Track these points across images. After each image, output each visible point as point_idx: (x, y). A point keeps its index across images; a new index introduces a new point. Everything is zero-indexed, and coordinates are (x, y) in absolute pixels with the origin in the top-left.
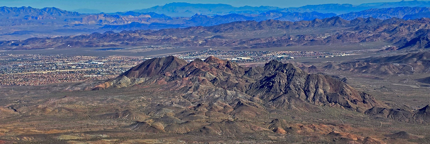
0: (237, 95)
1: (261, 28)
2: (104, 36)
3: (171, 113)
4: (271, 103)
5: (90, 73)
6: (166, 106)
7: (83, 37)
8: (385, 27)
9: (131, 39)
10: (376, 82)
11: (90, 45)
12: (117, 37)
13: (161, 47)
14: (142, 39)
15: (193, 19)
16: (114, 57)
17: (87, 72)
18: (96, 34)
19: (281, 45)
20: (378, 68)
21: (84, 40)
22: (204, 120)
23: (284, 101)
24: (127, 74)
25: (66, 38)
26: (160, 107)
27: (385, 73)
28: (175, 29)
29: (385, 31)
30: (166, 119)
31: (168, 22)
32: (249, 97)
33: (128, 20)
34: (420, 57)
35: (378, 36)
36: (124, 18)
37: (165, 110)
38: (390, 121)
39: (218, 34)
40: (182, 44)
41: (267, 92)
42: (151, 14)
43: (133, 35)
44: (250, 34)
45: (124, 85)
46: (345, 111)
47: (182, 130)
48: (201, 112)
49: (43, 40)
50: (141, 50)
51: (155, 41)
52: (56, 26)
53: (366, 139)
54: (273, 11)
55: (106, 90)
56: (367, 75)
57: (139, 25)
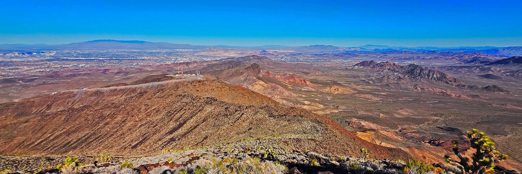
0: (398, 75)
1: (402, 53)
2: (346, 54)
3: (373, 78)
4: (412, 79)
5: (343, 64)
6: (372, 76)
7: (340, 54)
8: (457, 55)
9: (355, 55)
10: (456, 75)
11: (342, 56)
12: (350, 54)
13: (365, 58)
14: (358, 55)
15: (375, 50)
16: (349, 60)
17: (342, 64)
18: (343, 53)
19: (410, 59)
20: (457, 70)
21: (340, 55)
22: (386, 82)
23: (419, 78)
24: (356, 65)
25: (334, 54)
26: (370, 76)
27: (461, 72)
28: (369, 53)
29: (457, 56)
30: (372, 80)
31: (366, 51)
32: (403, 76)
33: (353, 49)
34: (478, 67)
35: (453, 58)
36: (352, 49)
37: (371, 77)
38: (468, 90)
39: (385, 55)
40: (372, 57)
41: (411, 75)
42: (360, 48)
43: (355, 54)
44: (398, 55)
45: (356, 68)
46: (445, 84)
47: (379, 84)
48: (385, 79)
49: (328, 54)
50: (358, 58)
51: (363, 56)
52: (331, 51)
53: (459, 96)
54: (405, 48)
55: (350, 70)
56: (451, 72)
57: (356, 51)
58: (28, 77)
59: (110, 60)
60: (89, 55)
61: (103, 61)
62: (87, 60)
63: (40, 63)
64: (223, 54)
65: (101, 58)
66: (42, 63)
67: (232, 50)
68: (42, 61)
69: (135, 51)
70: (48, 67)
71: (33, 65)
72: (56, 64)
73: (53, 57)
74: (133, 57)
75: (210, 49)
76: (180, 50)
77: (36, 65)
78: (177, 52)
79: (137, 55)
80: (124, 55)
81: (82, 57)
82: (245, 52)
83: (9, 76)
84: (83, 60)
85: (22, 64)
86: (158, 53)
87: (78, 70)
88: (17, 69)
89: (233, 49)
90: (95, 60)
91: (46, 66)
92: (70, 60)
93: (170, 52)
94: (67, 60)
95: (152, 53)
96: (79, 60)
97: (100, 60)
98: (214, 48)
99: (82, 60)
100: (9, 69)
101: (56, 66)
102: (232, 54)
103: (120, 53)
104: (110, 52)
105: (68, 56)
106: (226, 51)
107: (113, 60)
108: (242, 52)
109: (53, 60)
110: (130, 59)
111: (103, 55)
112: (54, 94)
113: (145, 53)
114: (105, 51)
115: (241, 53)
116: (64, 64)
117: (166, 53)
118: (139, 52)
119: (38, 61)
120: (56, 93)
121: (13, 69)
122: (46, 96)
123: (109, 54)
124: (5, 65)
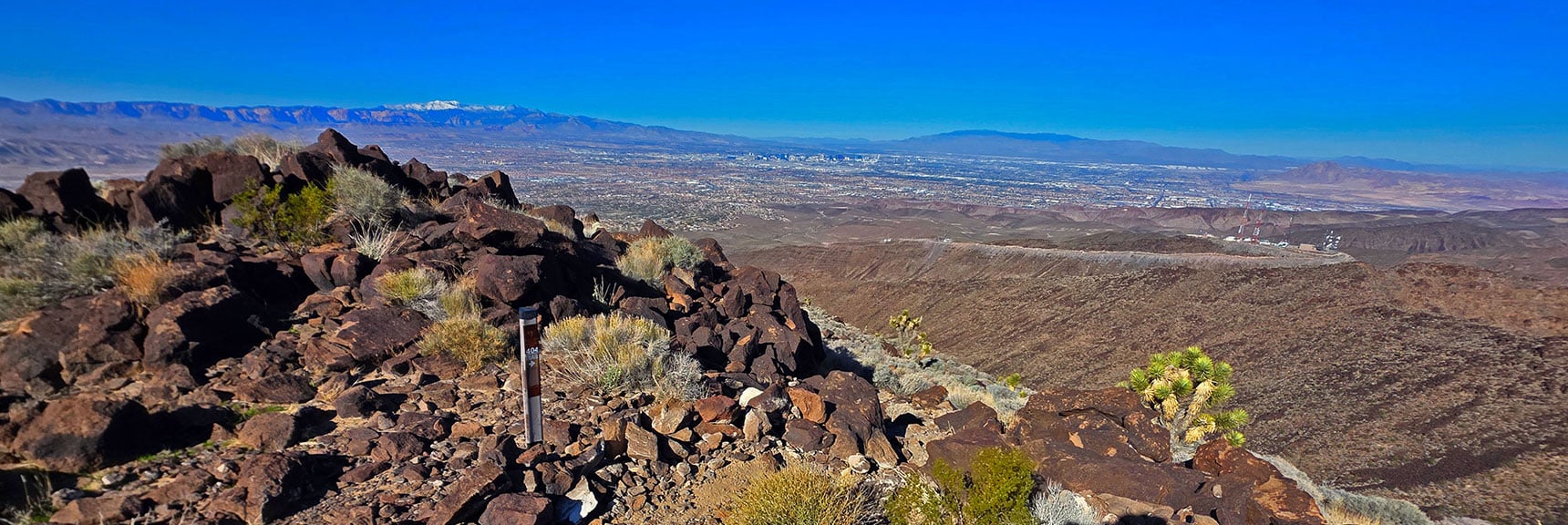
58: (835, 205)
59: (978, 183)
60: (936, 168)
61: (963, 184)
62: (932, 179)
63: (852, 179)
64: (1367, 192)
65: (959, 178)
66: (856, 179)
67: (1419, 179)
68: (856, 175)
69: (1040, 163)
70: (865, 189)
71: (842, 183)
72: (876, 183)
73: (873, 167)
74: (1033, 181)
75: (1307, 170)
76: (1180, 167)
77: (847, 183)
78: (1169, 174)
79: (1044, 176)
80: (1013, 172)
81: (923, 172)
82: (1496, 194)
83: (808, 199)
84: (925, 178)
85: (827, 178)
86: (1105, 173)
87: (915, 202)
88: (819, 187)
89: (1421, 174)
90: (948, 182)
91: (861, 185)
92: (901, 177)
93: (1144, 172)
94: (896, 176)
95: (1089, 173)
96: (918, 178)
97: (958, 183)
98: (1329, 165)
99: (922, 178)
100: (809, 187)
101: (876, 187)
102: (1416, 198)
103: (1003, 168)
104: (981, 164)
105: (899, 169)
106: (1390, 181)
107: (986, 184)
108: (1477, 192)
109: (873, 174)
110: (1025, 186)
111: (964, 170)
112: (887, 242)
113: (1067, 170)
114: (970, 160)
115: (1470, 196)
116: (890, 185)
117: (1130, 176)
118: (1051, 168)
119: (848, 175)
120: (889, 240)
121: (813, 187)
122: (874, 245)
123: (978, 169)
124: (804, 179)
